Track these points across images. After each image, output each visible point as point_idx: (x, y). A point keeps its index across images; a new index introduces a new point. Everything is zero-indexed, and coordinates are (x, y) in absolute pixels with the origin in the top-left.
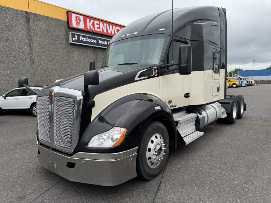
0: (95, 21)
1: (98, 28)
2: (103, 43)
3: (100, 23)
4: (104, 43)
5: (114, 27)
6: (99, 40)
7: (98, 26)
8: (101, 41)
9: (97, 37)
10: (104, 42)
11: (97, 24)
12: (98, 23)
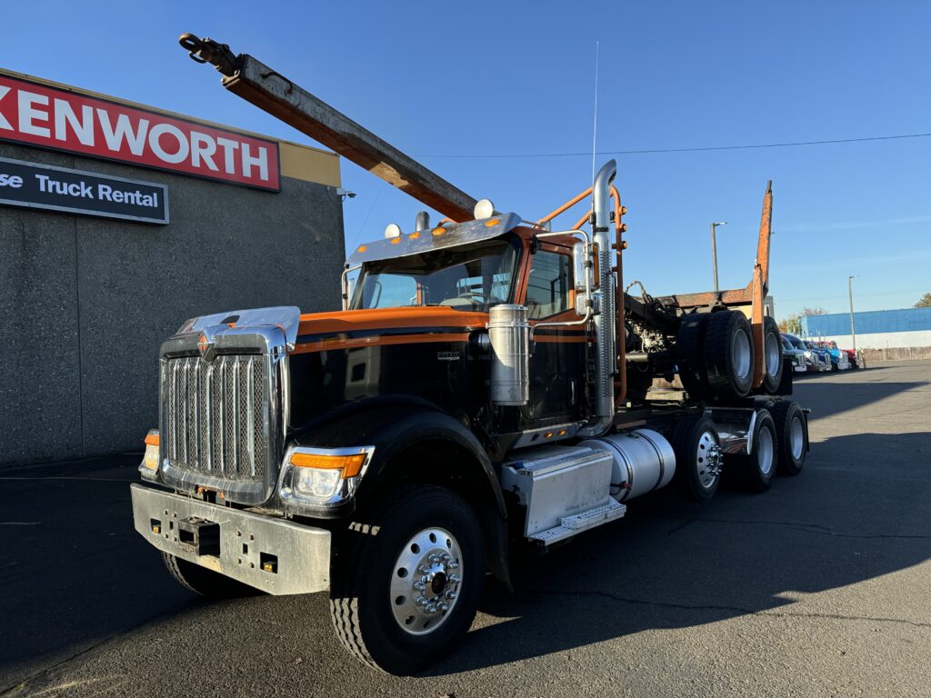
0: (21, 93)
1: (35, 122)
2: (68, 189)
3: (56, 100)
4: (75, 190)
5: (144, 124)
6: (42, 178)
7: (44, 116)
8: (51, 184)
9: (30, 164)
10: (72, 186)
11: (35, 106)
12: (44, 100)
